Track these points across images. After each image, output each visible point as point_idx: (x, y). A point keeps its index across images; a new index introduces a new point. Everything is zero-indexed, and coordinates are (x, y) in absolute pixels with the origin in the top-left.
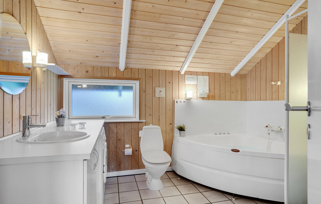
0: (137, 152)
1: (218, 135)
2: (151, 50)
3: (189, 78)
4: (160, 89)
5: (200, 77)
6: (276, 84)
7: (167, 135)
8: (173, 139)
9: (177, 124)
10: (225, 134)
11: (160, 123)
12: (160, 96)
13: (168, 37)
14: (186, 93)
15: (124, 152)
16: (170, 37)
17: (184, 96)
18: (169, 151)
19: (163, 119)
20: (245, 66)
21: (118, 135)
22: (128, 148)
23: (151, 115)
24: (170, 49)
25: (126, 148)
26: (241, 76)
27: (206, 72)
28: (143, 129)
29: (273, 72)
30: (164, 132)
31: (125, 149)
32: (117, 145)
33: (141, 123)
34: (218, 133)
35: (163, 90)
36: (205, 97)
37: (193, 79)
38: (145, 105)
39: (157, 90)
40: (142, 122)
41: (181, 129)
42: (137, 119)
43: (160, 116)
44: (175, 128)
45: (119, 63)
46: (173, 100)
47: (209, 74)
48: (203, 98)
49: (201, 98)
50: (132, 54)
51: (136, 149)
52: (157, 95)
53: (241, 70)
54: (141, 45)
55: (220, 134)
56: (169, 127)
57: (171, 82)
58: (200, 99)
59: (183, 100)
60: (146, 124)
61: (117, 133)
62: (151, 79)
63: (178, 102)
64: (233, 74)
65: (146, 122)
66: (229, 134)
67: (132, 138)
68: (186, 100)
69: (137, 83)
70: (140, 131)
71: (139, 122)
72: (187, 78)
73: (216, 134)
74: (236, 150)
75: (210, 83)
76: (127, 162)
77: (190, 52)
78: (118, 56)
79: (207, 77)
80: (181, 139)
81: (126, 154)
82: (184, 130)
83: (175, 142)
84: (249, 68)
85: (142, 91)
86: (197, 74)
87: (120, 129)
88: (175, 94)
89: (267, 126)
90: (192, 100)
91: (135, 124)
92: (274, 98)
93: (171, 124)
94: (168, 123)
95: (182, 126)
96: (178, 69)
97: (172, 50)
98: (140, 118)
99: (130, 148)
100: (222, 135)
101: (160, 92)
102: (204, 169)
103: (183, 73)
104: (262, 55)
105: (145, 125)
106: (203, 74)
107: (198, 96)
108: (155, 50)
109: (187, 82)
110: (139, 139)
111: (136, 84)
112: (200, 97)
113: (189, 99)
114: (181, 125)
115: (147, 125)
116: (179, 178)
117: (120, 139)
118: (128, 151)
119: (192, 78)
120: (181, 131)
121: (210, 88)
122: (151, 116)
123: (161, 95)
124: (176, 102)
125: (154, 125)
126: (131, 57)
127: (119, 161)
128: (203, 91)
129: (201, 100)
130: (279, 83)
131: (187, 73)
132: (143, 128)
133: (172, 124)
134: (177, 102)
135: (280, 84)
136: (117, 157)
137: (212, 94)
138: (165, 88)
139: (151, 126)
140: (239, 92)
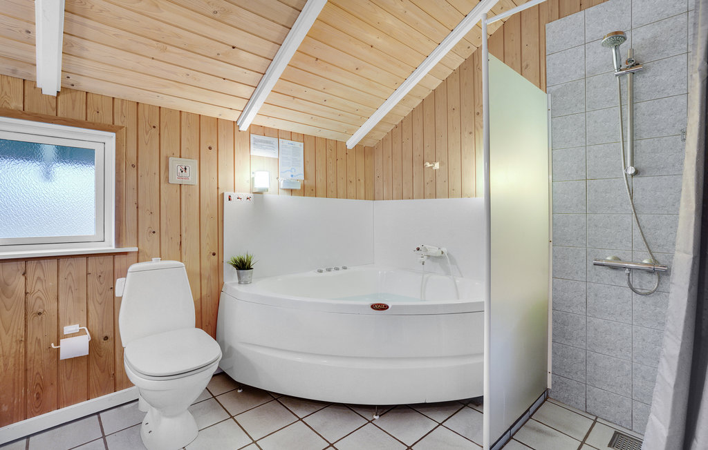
0: (109, 343)
1: (325, 274)
2: (155, 42)
3: (261, 141)
4: (184, 162)
5: (285, 143)
6: (431, 167)
7: (204, 282)
8: (219, 292)
9: (231, 252)
10: (337, 269)
11: (183, 254)
12: (184, 182)
13: (212, 14)
14: (253, 178)
15: (58, 349)
16: (217, 16)
17: (248, 186)
18: (209, 323)
19: (191, 243)
20: (375, 129)
21: (31, 299)
22: (73, 335)
23: (157, 231)
24: (214, 55)
25: (66, 336)
26: (364, 150)
27: (298, 134)
28: (129, 274)
29: (426, 145)
30: (196, 277)
31: (62, 341)
32: (26, 331)
33: (122, 256)
34: (324, 270)
35: (192, 165)
36: (296, 190)
37: (268, 144)
38: (137, 204)
39: (175, 164)
40: (126, 253)
41: (242, 266)
42: (111, 246)
43: (183, 235)
44: (225, 265)
45: (35, 65)
46: (220, 193)
47: (303, 138)
48: (292, 191)
49: (287, 190)
50: (86, 43)
51: (105, 335)
52: (174, 178)
53: (366, 138)
54: (120, 18)
55: (329, 270)
56: (209, 262)
57: (214, 148)
58: (286, 192)
59: (245, 195)
60: (138, 257)
61: (26, 293)
62: (156, 131)
63: (232, 198)
64: (351, 143)
65: (138, 252)
66: (345, 268)
67: (90, 303)
68: (251, 195)
69: (110, 139)
70: (118, 280)
71: (114, 254)
72: (256, 141)
73: (321, 271)
74: (381, 304)
75: (307, 159)
76: (68, 379)
77: (267, 73)
78: (27, 35)
79: (300, 145)
80: (242, 289)
81: (63, 356)
82: (249, 268)
83: (226, 299)
84: (380, 136)
85: (126, 165)
86: (278, 134)
87: (39, 278)
88: (225, 178)
89: (418, 249)
90: (266, 195)
91: (101, 259)
92: (427, 193)
93: (214, 254)
94: (206, 251)
95: (244, 257)
96: (233, 116)
97: (220, 57)
98: (118, 241)
99: (81, 333)
100: (333, 273)
101: (183, 170)
102: (300, 359)
103: (244, 127)
104: (406, 112)
105: (138, 262)
106: (291, 136)
107: (282, 186)
108: (169, 48)
109: (255, 152)
110: (113, 304)
111: (104, 144)
112: (284, 189)
113: (260, 193)
114: (242, 254)
115: (145, 261)
116: (239, 391)
117: (41, 310)
118: (75, 345)
119: (267, 142)
120: (241, 271)
121: (307, 169)
122: (156, 236)
123: (187, 178)
124: (226, 198)
125: (165, 259)
126: (85, 54)
127: (38, 384)
128: (292, 176)
129: (287, 196)
130: (437, 166)
131: (255, 129)
132: (130, 270)
133: (217, 253)
134: (230, 200)
135: (438, 168)
136: (26, 370)
137: (310, 182)
138: (196, 162)
139: (156, 262)
140: (362, 181)
